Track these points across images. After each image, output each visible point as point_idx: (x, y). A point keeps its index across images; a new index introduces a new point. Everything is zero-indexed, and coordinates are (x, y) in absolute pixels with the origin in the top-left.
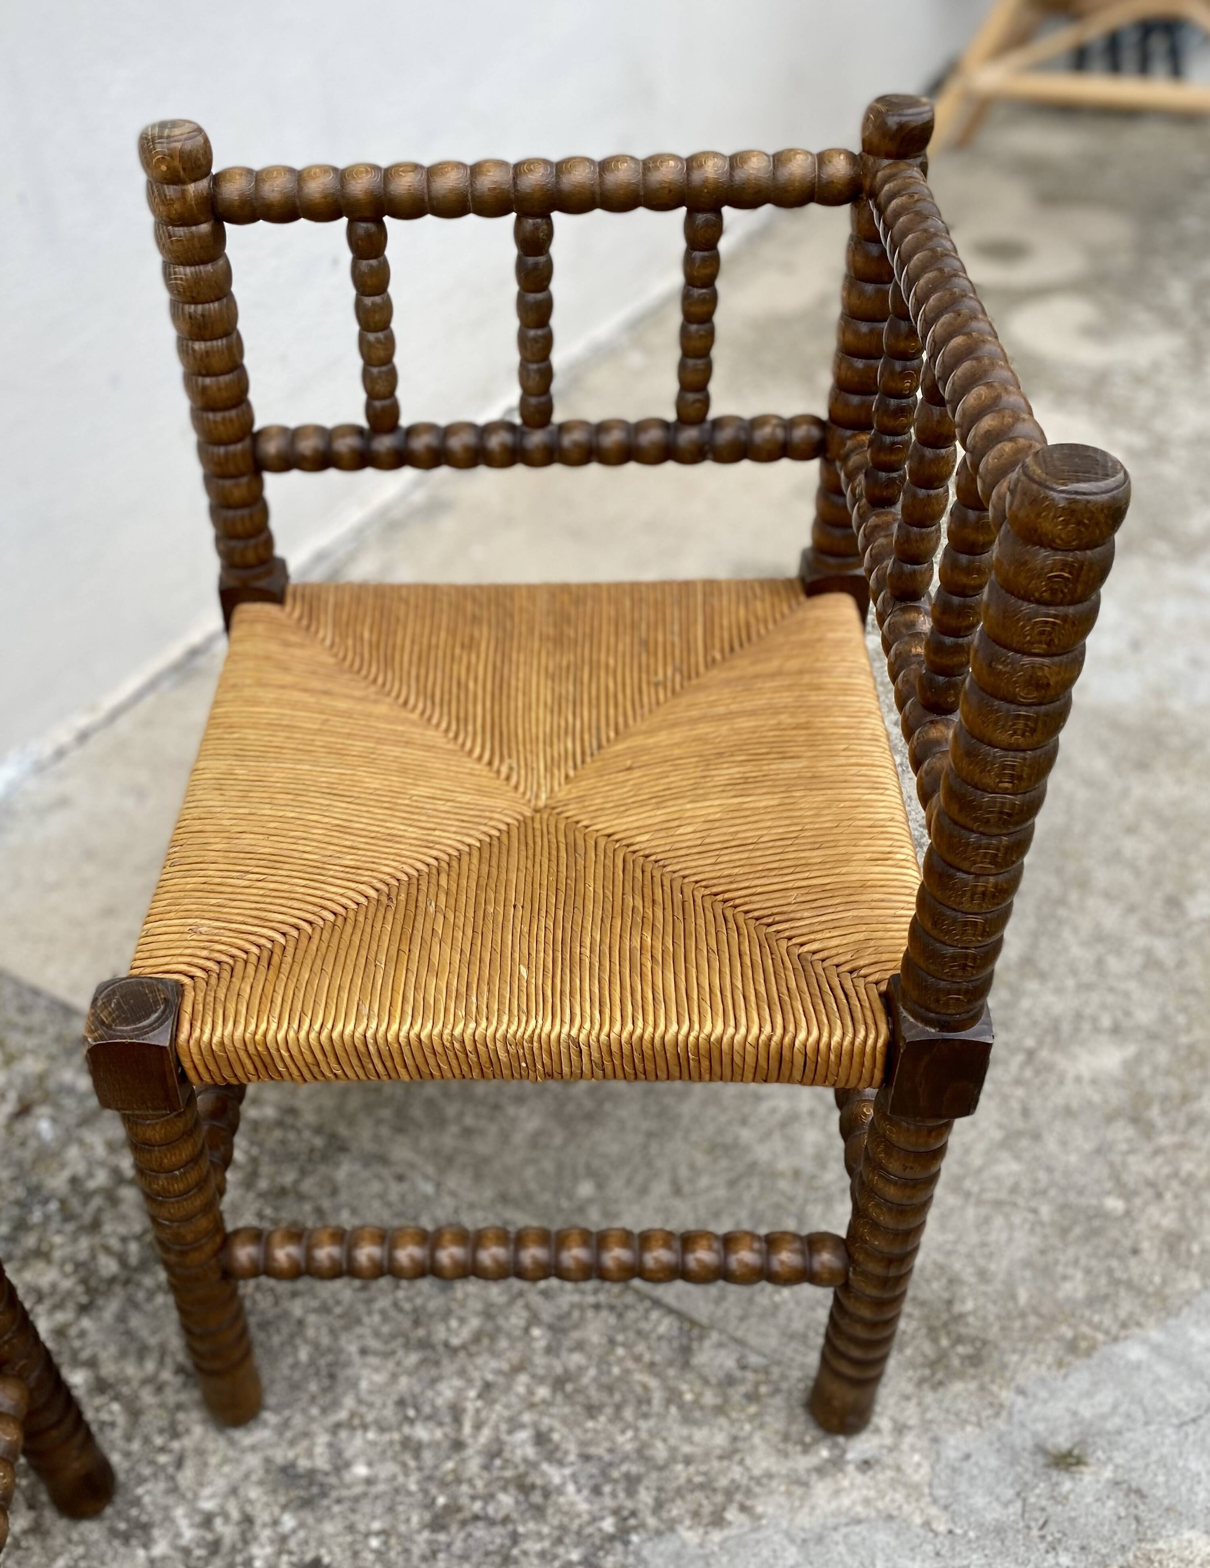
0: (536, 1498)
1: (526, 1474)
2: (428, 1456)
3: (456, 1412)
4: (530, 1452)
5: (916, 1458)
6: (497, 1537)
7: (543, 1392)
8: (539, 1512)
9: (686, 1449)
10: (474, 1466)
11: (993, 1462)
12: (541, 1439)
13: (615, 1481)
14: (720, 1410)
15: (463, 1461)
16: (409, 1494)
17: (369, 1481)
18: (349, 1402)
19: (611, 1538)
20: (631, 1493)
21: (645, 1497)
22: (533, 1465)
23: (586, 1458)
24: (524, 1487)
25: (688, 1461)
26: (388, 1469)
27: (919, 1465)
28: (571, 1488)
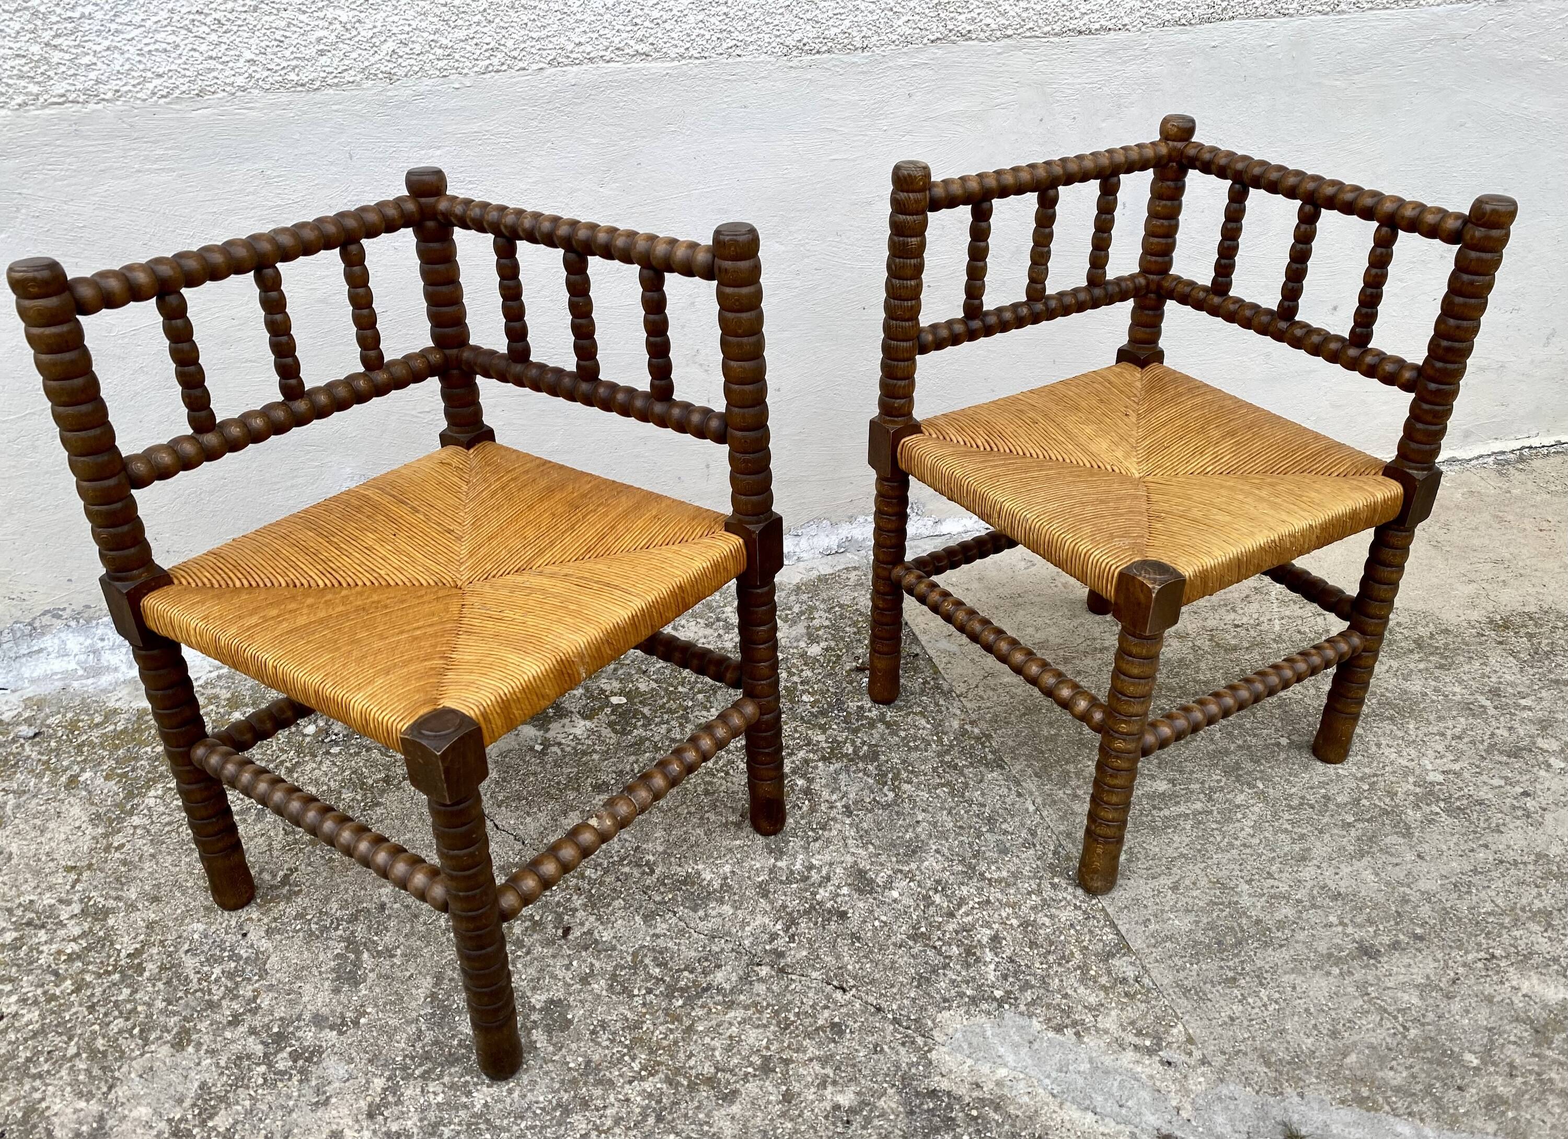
0: (971, 960)
1: (976, 947)
2: (932, 910)
3: (962, 902)
4: (985, 940)
5: (1202, 1079)
6: (938, 960)
7: (1015, 922)
8: (968, 966)
9: (1070, 992)
10: (951, 927)
11: (1247, 1111)
12: (995, 939)
13: (1019, 980)
14: (1104, 988)
15: (948, 922)
16: (911, 917)
17: (895, 901)
18: (913, 866)
19: (995, 999)
20: (1022, 989)
21: (1029, 995)
22: (982, 947)
23: (1012, 961)
24: (969, 952)
25: (1066, 996)
26: (907, 901)
27: (1200, 1083)
28: (992, 966)
